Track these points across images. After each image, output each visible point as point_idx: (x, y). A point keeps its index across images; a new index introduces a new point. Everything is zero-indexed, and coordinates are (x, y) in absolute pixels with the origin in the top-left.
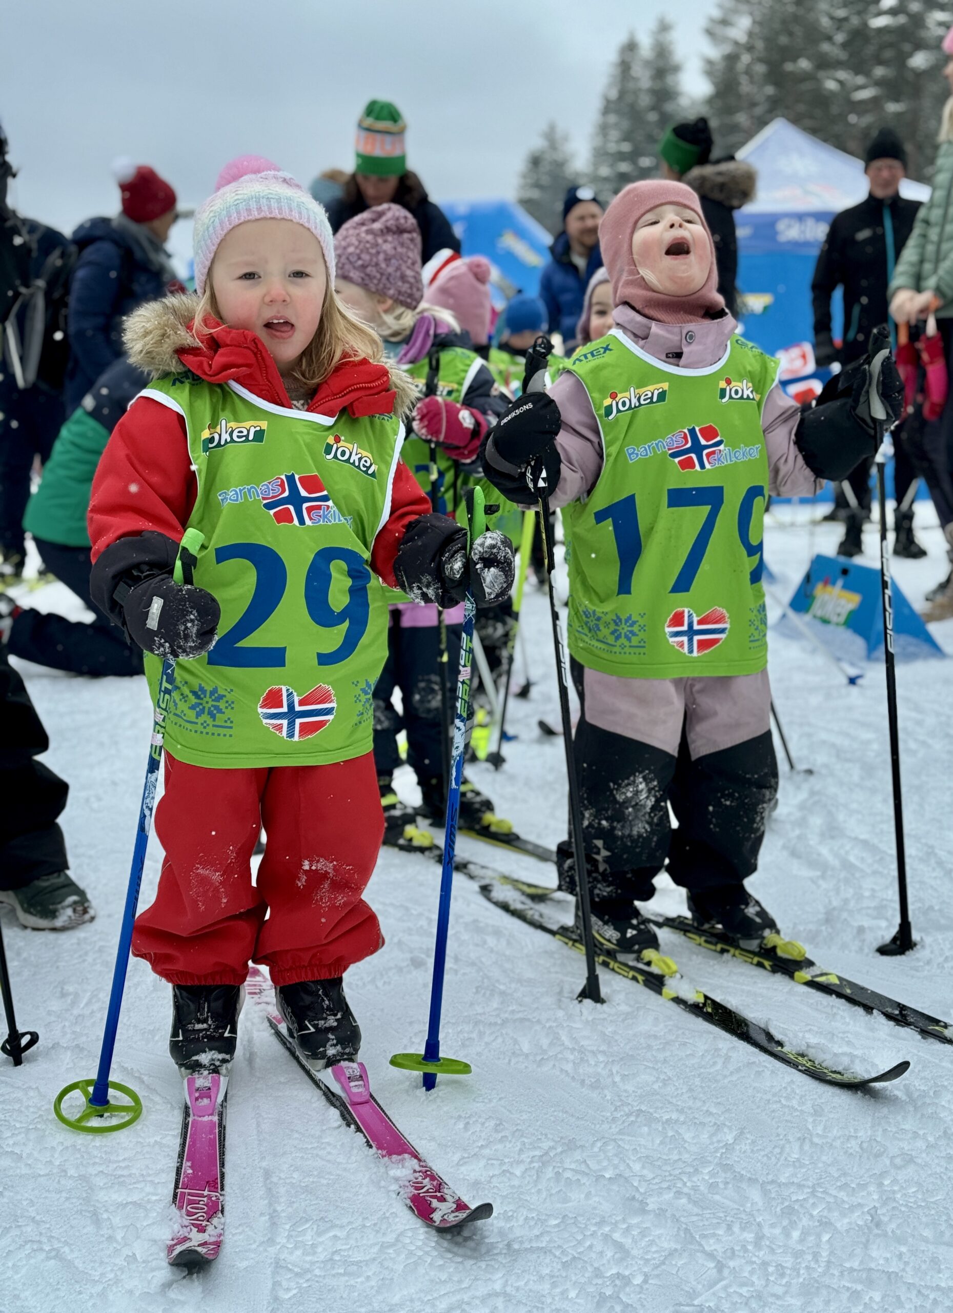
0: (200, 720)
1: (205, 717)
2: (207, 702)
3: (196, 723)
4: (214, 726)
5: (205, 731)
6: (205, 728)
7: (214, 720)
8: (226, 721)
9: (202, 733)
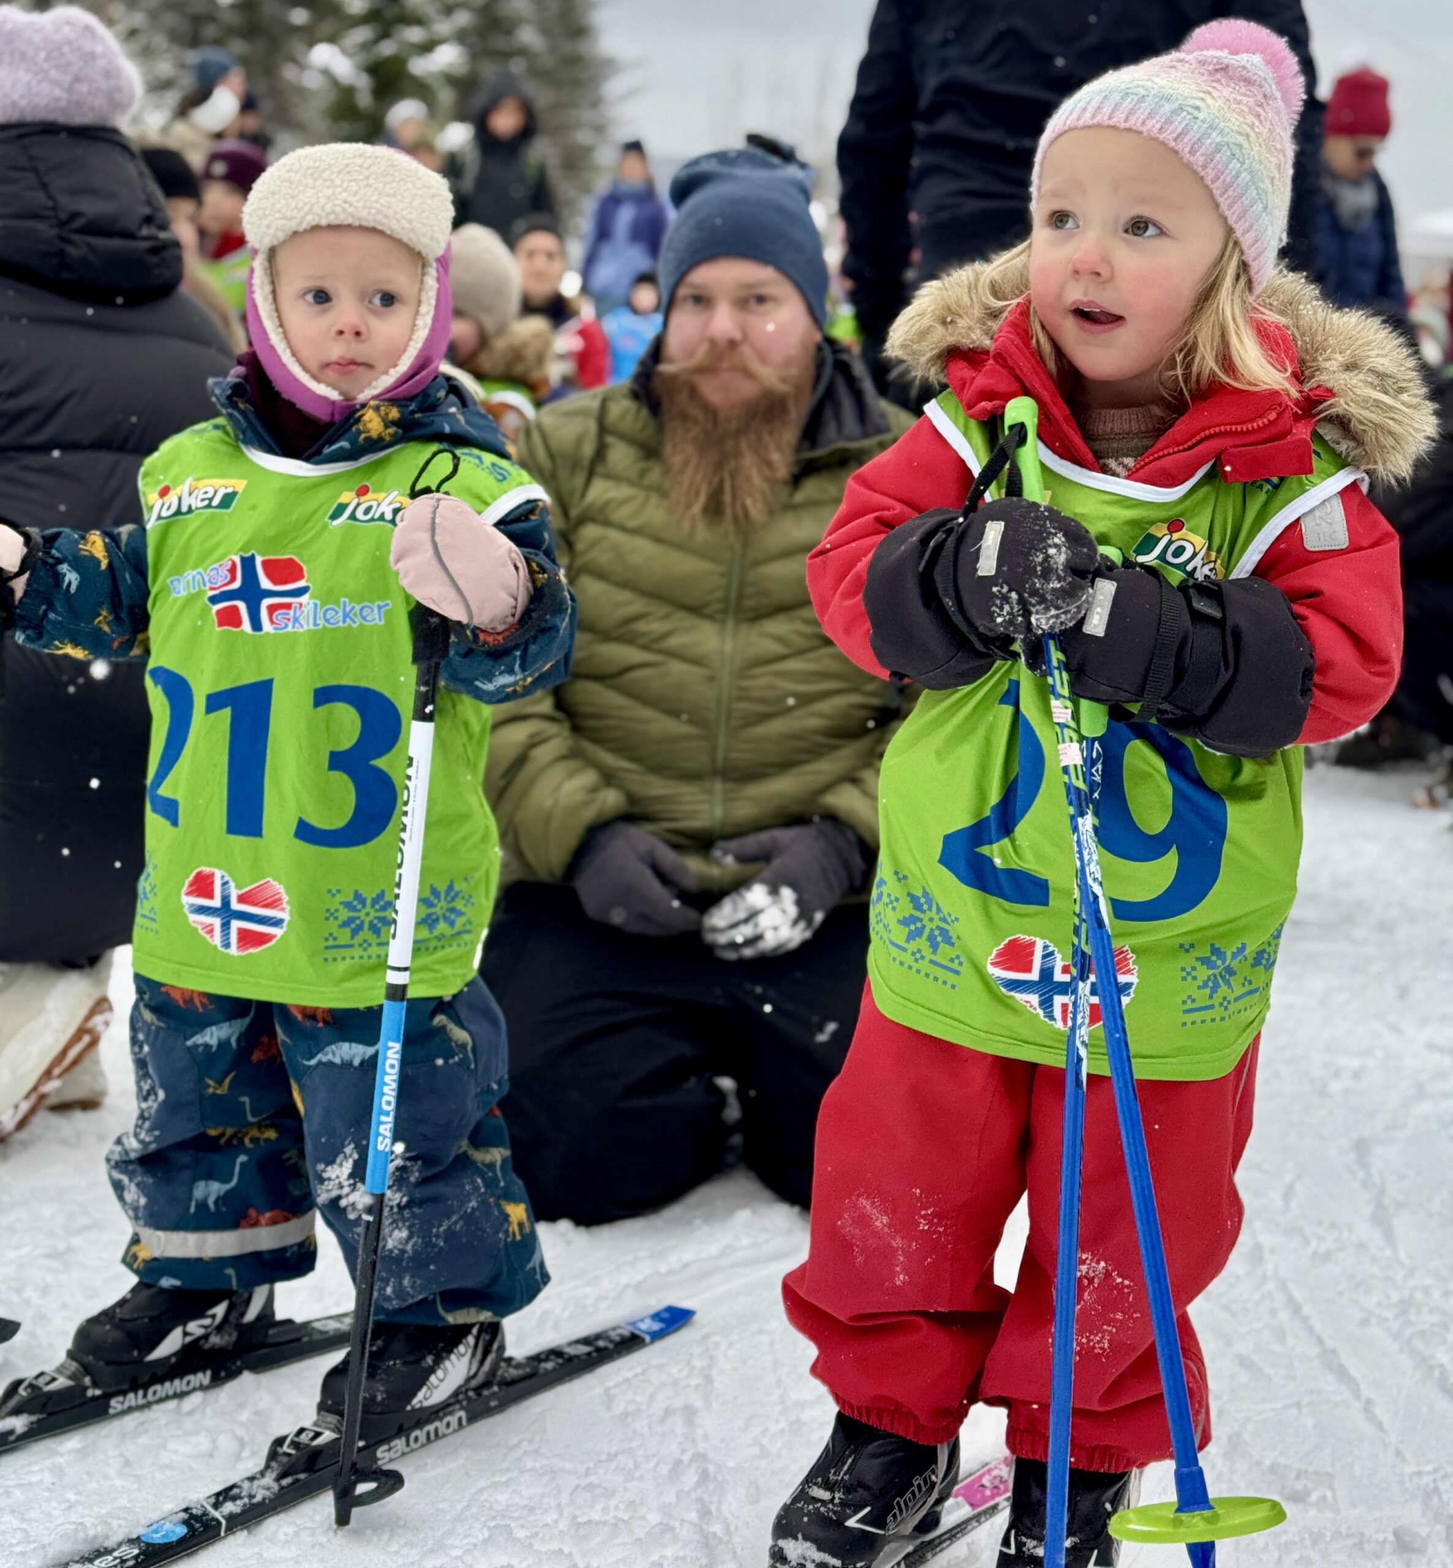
0: (912, 946)
1: (922, 943)
2: (931, 920)
3: (905, 950)
4: (932, 962)
5: (915, 966)
6: (916, 960)
7: (935, 952)
8: (952, 960)
9: (910, 967)
